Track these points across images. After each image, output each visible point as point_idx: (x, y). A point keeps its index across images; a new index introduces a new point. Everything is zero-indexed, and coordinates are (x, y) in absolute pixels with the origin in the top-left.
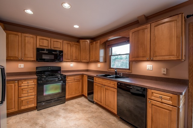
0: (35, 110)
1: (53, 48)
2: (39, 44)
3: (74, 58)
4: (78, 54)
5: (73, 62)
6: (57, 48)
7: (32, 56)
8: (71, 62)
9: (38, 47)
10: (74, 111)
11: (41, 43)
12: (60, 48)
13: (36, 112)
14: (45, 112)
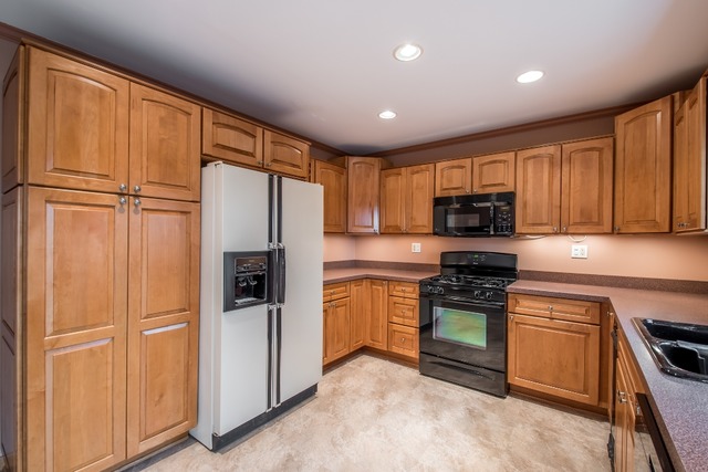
0: (415, 367)
1: (477, 190)
2: (441, 185)
3: (575, 216)
4: (595, 194)
5: (566, 234)
6: (495, 185)
7: (426, 223)
8: (556, 234)
9: (438, 194)
10: (488, 438)
11: (444, 181)
12: (503, 184)
13: (413, 373)
14: (425, 386)
